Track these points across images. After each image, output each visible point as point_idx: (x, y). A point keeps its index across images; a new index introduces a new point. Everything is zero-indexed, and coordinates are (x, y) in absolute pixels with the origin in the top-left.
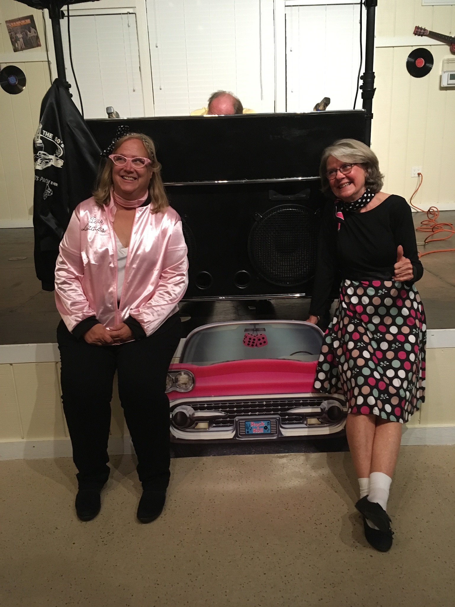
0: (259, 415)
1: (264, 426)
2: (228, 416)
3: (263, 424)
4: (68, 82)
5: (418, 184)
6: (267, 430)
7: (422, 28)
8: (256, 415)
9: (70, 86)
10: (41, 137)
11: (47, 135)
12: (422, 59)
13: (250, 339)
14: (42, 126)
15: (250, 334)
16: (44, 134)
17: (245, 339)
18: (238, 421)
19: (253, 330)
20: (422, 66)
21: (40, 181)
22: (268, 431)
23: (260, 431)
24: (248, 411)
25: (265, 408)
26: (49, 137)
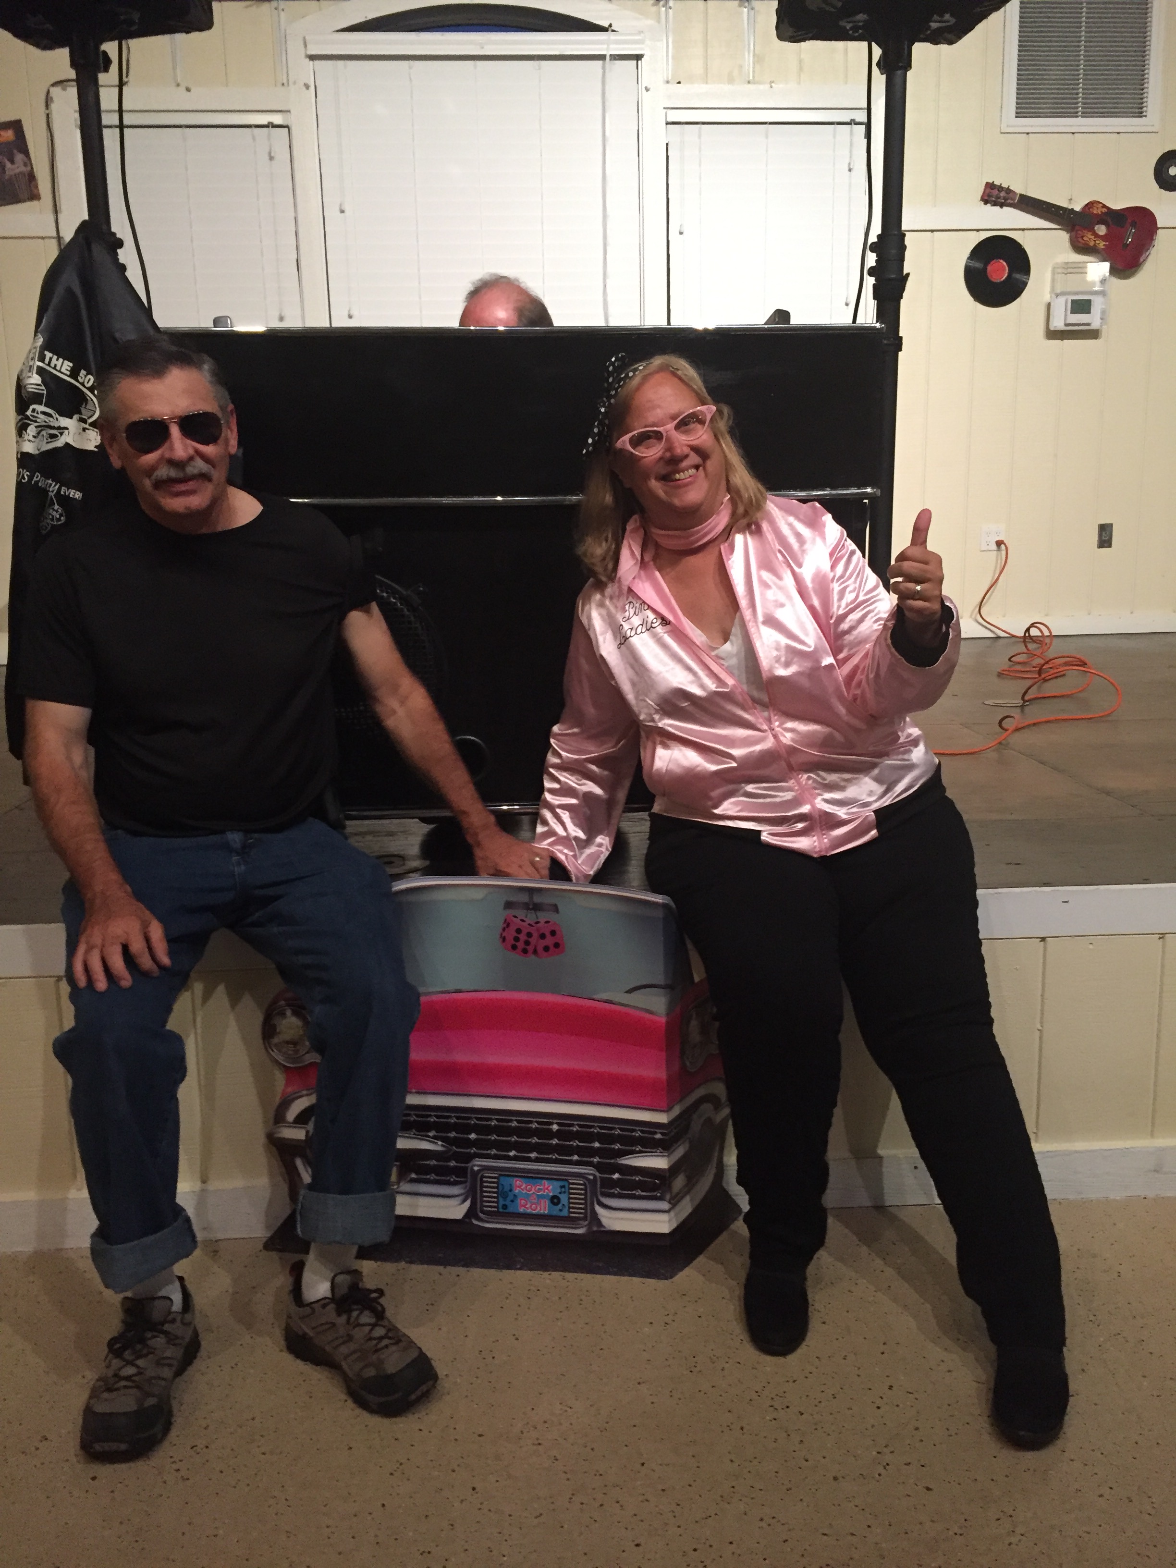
0: (537, 1160)
1: (551, 1194)
2: (451, 1152)
3: (547, 1189)
4: (114, 234)
5: (996, 567)
6: (560, 1206)
7: (1003, 188)
8: (529, 1160)
9: (120, 244)
10: (39, 367)
11: (56, 365)
12: (1001, 261)
13: (519, 931)
14: (42, 339)
15: (520, 918)
16: (47, 361)
17: (504, 930)
18: (479, 1171)
19: (527, 906)
20: (1002, 280)
21: (33, 482)
22: (561, 1210)
23: (539, 1208)
24: (509, 1146)
25: (555, 1141)
26: (62, 370)
